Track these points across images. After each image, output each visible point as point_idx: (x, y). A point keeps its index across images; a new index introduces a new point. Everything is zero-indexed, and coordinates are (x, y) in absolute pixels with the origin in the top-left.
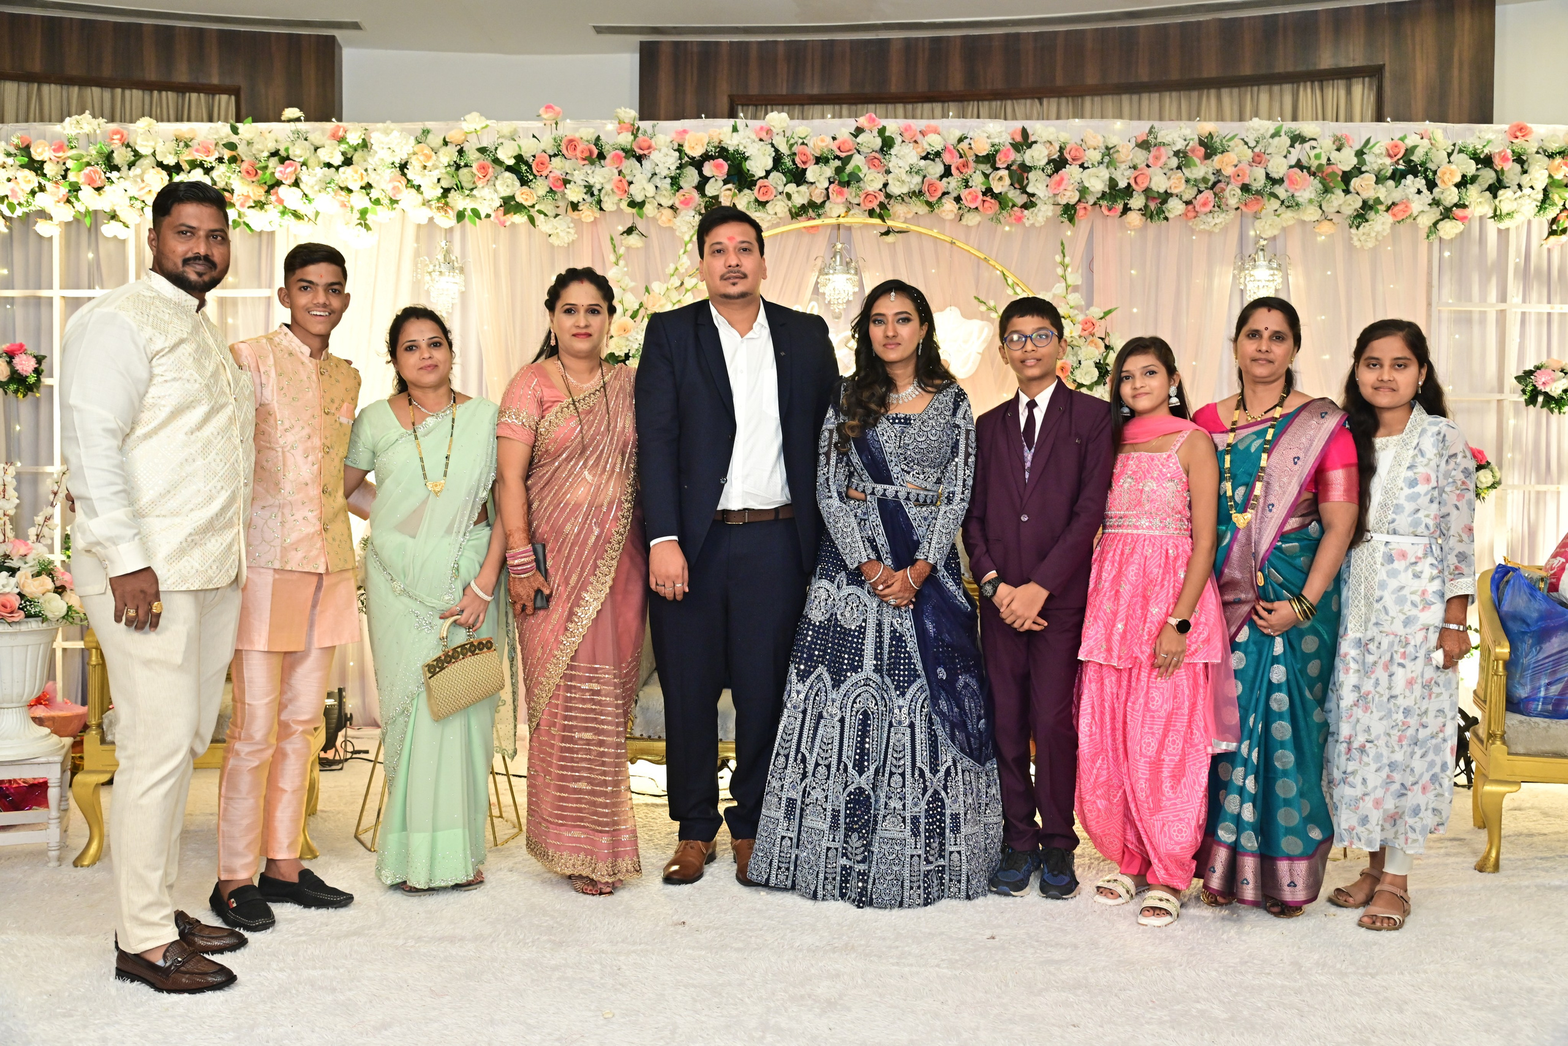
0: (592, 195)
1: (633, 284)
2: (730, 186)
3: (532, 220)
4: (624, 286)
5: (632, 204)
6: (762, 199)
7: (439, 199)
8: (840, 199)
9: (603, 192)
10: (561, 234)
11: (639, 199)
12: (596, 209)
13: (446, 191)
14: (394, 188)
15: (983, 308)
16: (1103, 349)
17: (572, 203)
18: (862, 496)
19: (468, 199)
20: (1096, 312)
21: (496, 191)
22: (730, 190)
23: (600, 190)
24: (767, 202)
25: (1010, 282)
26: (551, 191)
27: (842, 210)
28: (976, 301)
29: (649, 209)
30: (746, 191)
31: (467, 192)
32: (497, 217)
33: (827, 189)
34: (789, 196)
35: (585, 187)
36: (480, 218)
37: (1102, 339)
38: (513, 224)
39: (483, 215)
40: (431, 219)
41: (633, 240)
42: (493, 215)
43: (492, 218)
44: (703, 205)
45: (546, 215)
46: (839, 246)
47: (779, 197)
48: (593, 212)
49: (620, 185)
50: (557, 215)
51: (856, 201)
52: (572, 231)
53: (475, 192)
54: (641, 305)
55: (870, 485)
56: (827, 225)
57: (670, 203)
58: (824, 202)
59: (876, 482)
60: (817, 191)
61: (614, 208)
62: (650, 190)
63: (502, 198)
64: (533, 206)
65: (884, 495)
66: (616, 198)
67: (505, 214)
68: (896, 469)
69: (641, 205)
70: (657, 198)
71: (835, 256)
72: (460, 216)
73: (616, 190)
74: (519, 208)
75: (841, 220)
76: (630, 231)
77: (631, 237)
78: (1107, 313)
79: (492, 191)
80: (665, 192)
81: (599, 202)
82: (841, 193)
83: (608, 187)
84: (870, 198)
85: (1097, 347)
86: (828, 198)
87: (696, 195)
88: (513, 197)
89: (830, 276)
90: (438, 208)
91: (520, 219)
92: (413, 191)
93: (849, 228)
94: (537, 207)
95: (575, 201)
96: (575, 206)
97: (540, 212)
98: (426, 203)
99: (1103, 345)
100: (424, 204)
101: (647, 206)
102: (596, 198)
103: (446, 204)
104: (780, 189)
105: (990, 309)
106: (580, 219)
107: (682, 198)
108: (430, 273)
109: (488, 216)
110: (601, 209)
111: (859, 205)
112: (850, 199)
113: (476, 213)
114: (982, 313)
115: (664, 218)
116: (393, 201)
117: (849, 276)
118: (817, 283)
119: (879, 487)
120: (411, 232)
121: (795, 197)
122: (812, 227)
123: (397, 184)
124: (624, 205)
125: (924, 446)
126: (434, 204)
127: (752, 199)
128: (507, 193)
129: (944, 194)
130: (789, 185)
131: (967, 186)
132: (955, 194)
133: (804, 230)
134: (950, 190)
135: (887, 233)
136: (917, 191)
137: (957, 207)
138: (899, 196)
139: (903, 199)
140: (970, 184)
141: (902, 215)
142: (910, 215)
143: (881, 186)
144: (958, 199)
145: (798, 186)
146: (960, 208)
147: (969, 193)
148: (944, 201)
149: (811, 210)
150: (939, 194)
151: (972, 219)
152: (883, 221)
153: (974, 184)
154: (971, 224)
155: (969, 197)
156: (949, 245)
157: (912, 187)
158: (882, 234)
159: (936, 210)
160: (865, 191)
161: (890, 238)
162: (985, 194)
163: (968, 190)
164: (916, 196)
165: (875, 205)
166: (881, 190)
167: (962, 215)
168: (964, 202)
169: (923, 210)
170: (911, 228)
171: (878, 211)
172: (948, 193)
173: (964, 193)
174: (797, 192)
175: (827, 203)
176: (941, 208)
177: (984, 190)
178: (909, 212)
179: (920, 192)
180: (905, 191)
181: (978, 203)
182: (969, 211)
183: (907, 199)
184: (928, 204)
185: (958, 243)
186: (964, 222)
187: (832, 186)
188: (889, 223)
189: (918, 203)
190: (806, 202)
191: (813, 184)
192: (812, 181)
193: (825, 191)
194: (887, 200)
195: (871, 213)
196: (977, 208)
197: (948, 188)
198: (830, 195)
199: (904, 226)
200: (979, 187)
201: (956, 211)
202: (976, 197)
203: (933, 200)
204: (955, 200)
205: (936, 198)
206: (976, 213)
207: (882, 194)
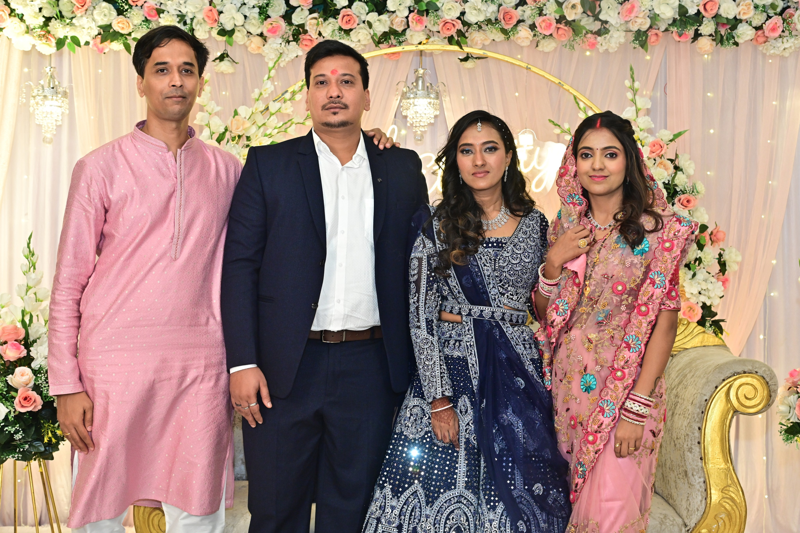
0: (185, 23)
2: (315, 15)
3: (128, 48)
4: (210, 111)
5: (223, 32)
6: (346, 27)
7: (42, 28)
8: (419, 27)
9: (195, 21)
11: (228, 27)
13: (48, 19)
15: (557, 131)
16: (672, 170)
18: (458, 318)
19: (68, 28)
20: (666, 135)
21: (94, 20)
22: (315, 18)
23: (192, 20)
24: (351, 30)
25: (582, 105)
26: (146, 20)
27: (423, 38)
28: (551, 125)
29: (238, 37)
30: (331, 20)
31: (68, 21)
32: (95, 45)
33: (407, 17)
34: (370, 25)
35: (178, 16)
36: (79, 45)
37: (672, 161)
38: (111, 51)
39: (82, 43)
40: (34, 46)
41: (225, 66)
42: (92, 43)
43: (91, 45)
44: (291, 33)
46: (421, 71)
47: (362, 25)
49: (210, 14)
51: (435, 29)
53: (74, 21)
54: (226, 130)
55: (466, 307)
56: (410, 52)
57: (259, 32)
58: (405, 30)
59: (473, 303)
60: (398, 20)
61: (206, 36)
62: (240, 20)
63: (101, 27)
64: (130, 34)
65: (481, 315)
66: (207, 27)
67: (102, 42)
68: (494, 291)
69: (231, 33)
70: (247, 26)
71: (417, 81)
72: (60, 43)
73: (206, 19)
74: (116, 36)
75: (421, 47)
76: (221, 58)
77: (222, 63)
78: (677, 136)
79: (90, 19)
80: (253, 21)
81: (192, 30)
82: (419, 21)
83: (200, 17)
84: (448, 26)
85: (666, 169)
86: (408, 26)
87: (283, 24)
88: (110, 26)
89: (411, 101)
90: (39, 36)
91: (117, 46)
92: (17, 20)
93: (431, 54)
94: (133, 35)
98: (29, 30)
99: (671, 166)
100: (27, 32)
101: (237, 34)
102: (188, 27)
103: (49, 32)
104: (363, 18)
105: (564, 132)
107: (270, 26)
108: (34, 97)
109: (87, 43)
111: (439, 32)
112: (430, 26)
113: (76, 41)
114: (558, 135)
115: (253, 45)
117: (429, 100)
118: (399, 106)
119: (476, 309)
120: (17, 58)
121: (376, 25)
122: (393, 54)
124: (214, 33)
126: (36, 32)
127: (337, 27)
128: (104, 21)
129: (519, 22)
130: (370, 14)
131: (540, 14)
132: (530, 22)
133: (385, 57)
134: (525, 18)
135: (466, 59)
136: (493, 19)
137: (532, 34)
138: (476, 24)
139: (480, 27)
140: (544, 12)
141: (479, 42)
142: (487, 43)
143: (458, 15)
144: (533, 27)
145: (379, 15)
146: (535, 35)
147: (544, 21)
148: (519, 28)
149: (392, 37)
150: (514, 22)
151: (548, 46)
152: (461, 48)
153: (548, 12)
154: (547, 50)
155: (543, 25)
156: (525, 71)
157: (488, 15)
158: (462, 60)
159: (512, 37)
160: (443, 19)
161: (469, 64)
162: (558, 21)
163: (542, 18)
164: (492, 24)
165: (453, 32)
166: (459, 18)
167: (538, 42)
168: (538, 29)
169: (499, 37)
170: (489, 54)
171: (456, 38)
172: (523, 21)
173: (538, 21)
174: (379, 20)
175: (408, 31)
176: (516, 36)
177: (558, 18)
178: (485, 39)
179: (496, 20)
180: (481, 18)
181: (552, 30)
182: (544, 38)
183: (484, 27)
184: (504, 31)
185: (533, 69)
186: (540, 48)
187: (412, 14)
188: (467, 49)
189: (494, 31)
190: (387, 30)
191: (394, 12)
192: (393, 10)
193: (405, 20)
194: (466, 28)
195: (450, 40)
196: (551, 35)
197: (523, 15)
198: (410, 23)
199: (481, 52)
200: (553, 14)
201: (531, 38)
202: (550, 25)
203: (508, 27)
204: (530, 28)
205: (512, 26)
206: (551, 40)
207: (460, 22)
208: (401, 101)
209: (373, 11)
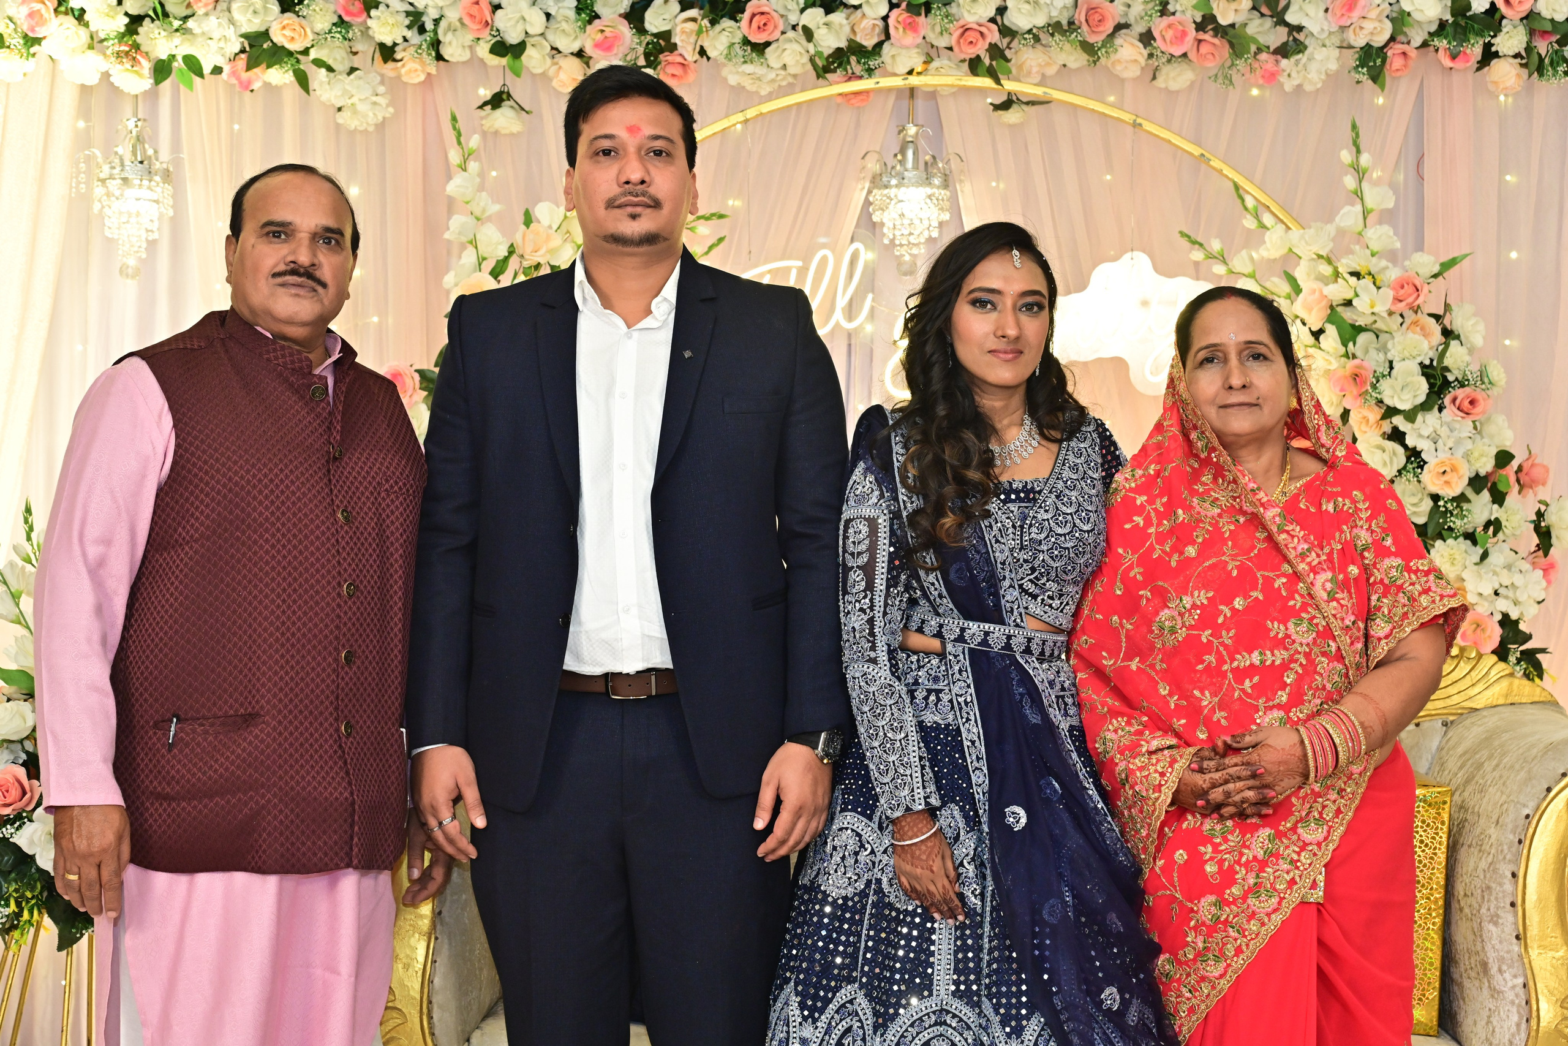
0: (422, 30)
1: (496, 208)
2: (693, 13)
3: (302, 80)
4: (477, 212)
5: (501, 48)
6: (758, 38)
7: (121, 37)
8: (910, 39)
9: (443, 24)
10: (361, 107)
11: (513, 37)
12: (429, 59)
13: (136, 21)
14: (31, 15)
15: (1198, 255)
16: (1437, 337)
17: (382, 46)
18: (936, 644)
19: (177, 38)
20: (1425, 263)
21: (232, 22)
22: (694, 20)
23: (437, 22)
24: (768, 44)
25: (1250, 202)
26: (341, 23)
27: (916, 61)
28: (1184, 243)
29: (533, 58)
30: (726, 23)
31: (176, 24)
32: (234, 73)
33: (885, 18)
34: (808, 34)
35: (408, 14)
36: (201, 75)
37: (1437, 318)
38: (267, 85)
39: (207, 69)
40: (106, 75)
41: (504, 119)
42: (227, 69)
43: (224, 75)
44: (641, 50)
45: (330, 69)
46: (912, 130)
47: (791, 34)
48: (423, 64)
49: (475, 10)
50: (352, 70)
51: (942, 42)
52: (382, 101)
53: (190, 23)
55: (953, 624)
56: (889, 90)
57: (575, 48)
58: (879, 45)
59: (968, 616)
60: (866, 24)
61: (466, 56)
62: (536, 23)
63: (245, 36)
64: (306, 52)
65: (984, 642)
66: (469, 37)
67: (249, 68)
68: (1011, 595)
69: (516, 50)
70: (550, 36)
71: (903, 151)
72: (162, 70)
73: (467, 21)
74: (278, 55)
75: (914, 80)
76: (497, 101)
77: (498, 112)
78: (1446, 266)
79: (224, 21)
80: (564, 25)
81: (436, 44)
82: (912, 27)
83: (452, 15)
84: (971, 36)
85: (1426, 335)
86: (888, 37)
87: (625, 30)
88: (265, 35)
89: (892, 192)
90: (118, 55)
91: (279, 76)
92: (70, 21)
93: (932, 95)
94: (313, 54)
95: (389, 42)
96: (387, 52)
97: (318, 63)
98: (95, 42)
99: (1437, 329)
100: (91, 47)
101: (530, 51)
102: (428, 36)
103: (137, 47)
104: (793, 18)
105: (1211, 256)
106: (399, 77)
107: (599, 36)
108: (103, 181)
109: (217, 70)
110: (439, 57)
111: (950, 49)
112: (932, 38)
113: (193, 65)
114: (1197, 264)
115: (563, 76)
116: (31, 41)
117: (928, 190)
118: (867, 203)
119: (974, 628)
120: (68, 100)
121: (820, 34)
122: (856, 94)
123: (37, 6)
124: (483, 50)
125: (1069, 545)
126: (113, 46)
127: (738, 38)
128: (254, 25)
129: (1119, 27)
130: (809, 11)
131: (1163, 12)
132: (1140, 28)
133: (839, 100)
134: (1131, 20)
135: (1006, 105)
136: (1064, 22)
137: (1145, 52)
138: (1030, 31)
139: (1037, 39)
140: (1171, 8)
141: (1035, 70)
142: (1051, 71)
143: (992, 13)
144: (1147, 38)
145: (827, 13)
146: (1151, 56)
147: (1170, 26)
148: (1118, 41)
149: (853, 59)
150: (1109, 27)
151: (1177, 78)
152: (998, 81)
153: (1178, 7)
154: (1174, 86)
155: (1169, 34)
156: (1130, 129)
157: (1054, 13)
158: (996, 107)
159: (1103, 60)
160: (961, 23)
161: (1012, 116)
162: (1200, 27)
163: (1166, 20)
164: (1063, 33)
165: (981, 49)
166: (992, 20)
167: (1156, 69)
168: (1158, 43)
169: (1076, 59)
170: (1056, 95)
171: (987, 61)
172: (1127, 26)
173: (1159, 26)
174: (826, 24)
175: (886, 46)
176: (1113, 57)
177: (1199, 20)
178: (1048, 64)
179: (1071, 23)
180: (1040, 21)
181: (1188, 45)
182: (1169, 61)
183: (1045, 38)
184: (1088, 48)
185: (1148, 126)
186: (1160, 82)
187: (895, 12)
188: (1009, 85)
189: (1067, 46)
190: (843, 44)
191: (857, 7)
192: (856, 3)
193: (881, 24)
194: (1006, 41)
195: (974, 66)
196: (1185, 55)
197: (1126, 14)
198: (892, 31)
199: (1038, 92)
200: (1189, 14)
201: (1143, 61)
202: (1184, 34)
203: (1096, 39)
204: (1141, 40)
205: (1103, 37)
206: (1184, 66)
207: (994, 27)
208: (869, 192)
209: (813, 5)
